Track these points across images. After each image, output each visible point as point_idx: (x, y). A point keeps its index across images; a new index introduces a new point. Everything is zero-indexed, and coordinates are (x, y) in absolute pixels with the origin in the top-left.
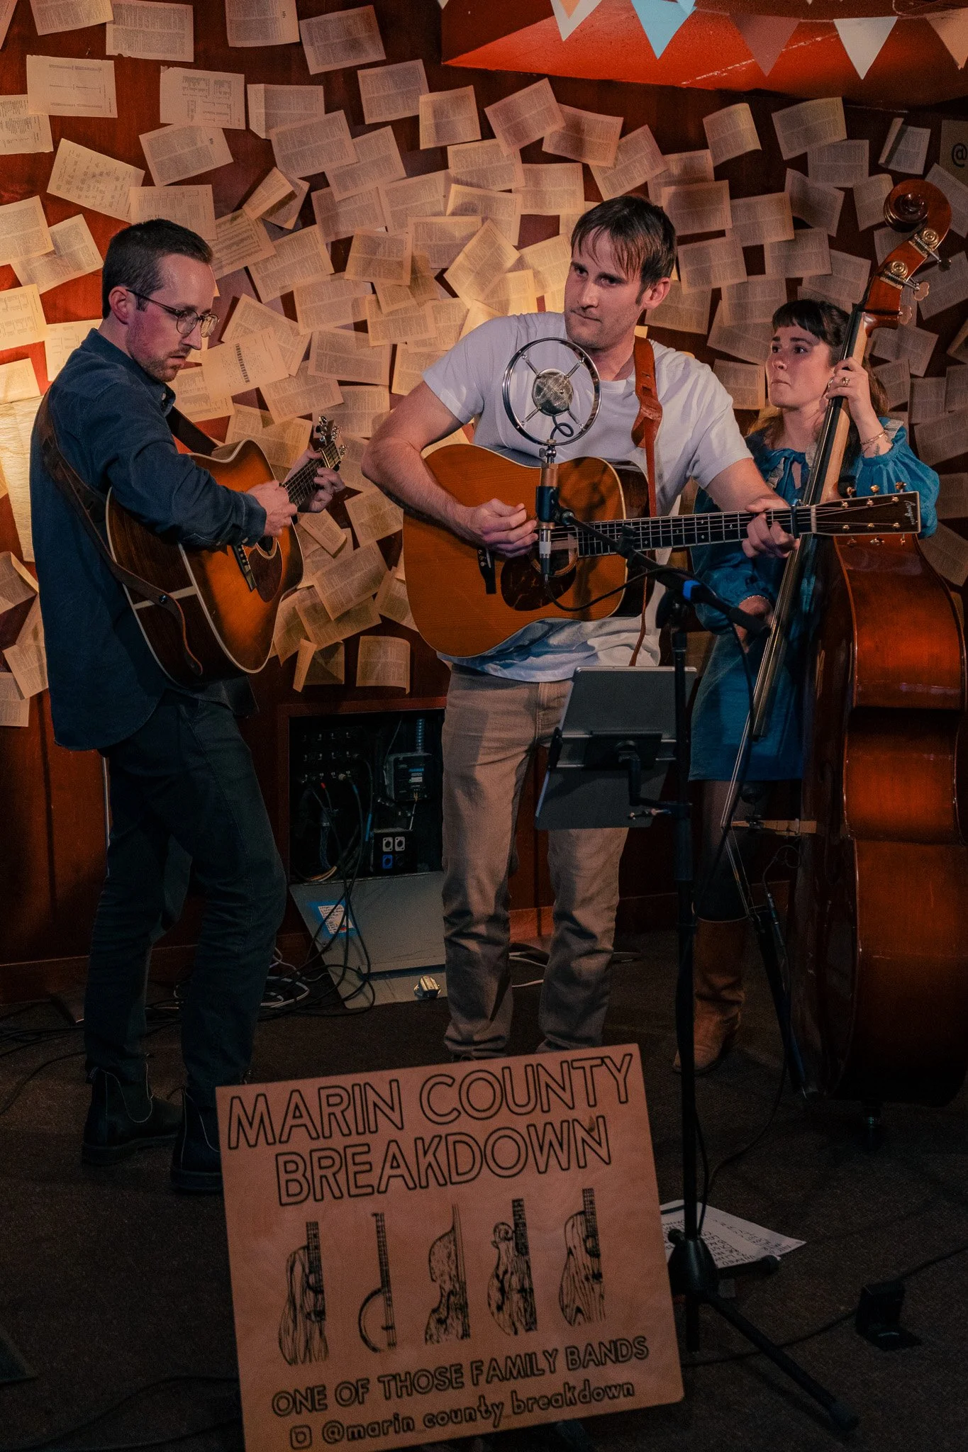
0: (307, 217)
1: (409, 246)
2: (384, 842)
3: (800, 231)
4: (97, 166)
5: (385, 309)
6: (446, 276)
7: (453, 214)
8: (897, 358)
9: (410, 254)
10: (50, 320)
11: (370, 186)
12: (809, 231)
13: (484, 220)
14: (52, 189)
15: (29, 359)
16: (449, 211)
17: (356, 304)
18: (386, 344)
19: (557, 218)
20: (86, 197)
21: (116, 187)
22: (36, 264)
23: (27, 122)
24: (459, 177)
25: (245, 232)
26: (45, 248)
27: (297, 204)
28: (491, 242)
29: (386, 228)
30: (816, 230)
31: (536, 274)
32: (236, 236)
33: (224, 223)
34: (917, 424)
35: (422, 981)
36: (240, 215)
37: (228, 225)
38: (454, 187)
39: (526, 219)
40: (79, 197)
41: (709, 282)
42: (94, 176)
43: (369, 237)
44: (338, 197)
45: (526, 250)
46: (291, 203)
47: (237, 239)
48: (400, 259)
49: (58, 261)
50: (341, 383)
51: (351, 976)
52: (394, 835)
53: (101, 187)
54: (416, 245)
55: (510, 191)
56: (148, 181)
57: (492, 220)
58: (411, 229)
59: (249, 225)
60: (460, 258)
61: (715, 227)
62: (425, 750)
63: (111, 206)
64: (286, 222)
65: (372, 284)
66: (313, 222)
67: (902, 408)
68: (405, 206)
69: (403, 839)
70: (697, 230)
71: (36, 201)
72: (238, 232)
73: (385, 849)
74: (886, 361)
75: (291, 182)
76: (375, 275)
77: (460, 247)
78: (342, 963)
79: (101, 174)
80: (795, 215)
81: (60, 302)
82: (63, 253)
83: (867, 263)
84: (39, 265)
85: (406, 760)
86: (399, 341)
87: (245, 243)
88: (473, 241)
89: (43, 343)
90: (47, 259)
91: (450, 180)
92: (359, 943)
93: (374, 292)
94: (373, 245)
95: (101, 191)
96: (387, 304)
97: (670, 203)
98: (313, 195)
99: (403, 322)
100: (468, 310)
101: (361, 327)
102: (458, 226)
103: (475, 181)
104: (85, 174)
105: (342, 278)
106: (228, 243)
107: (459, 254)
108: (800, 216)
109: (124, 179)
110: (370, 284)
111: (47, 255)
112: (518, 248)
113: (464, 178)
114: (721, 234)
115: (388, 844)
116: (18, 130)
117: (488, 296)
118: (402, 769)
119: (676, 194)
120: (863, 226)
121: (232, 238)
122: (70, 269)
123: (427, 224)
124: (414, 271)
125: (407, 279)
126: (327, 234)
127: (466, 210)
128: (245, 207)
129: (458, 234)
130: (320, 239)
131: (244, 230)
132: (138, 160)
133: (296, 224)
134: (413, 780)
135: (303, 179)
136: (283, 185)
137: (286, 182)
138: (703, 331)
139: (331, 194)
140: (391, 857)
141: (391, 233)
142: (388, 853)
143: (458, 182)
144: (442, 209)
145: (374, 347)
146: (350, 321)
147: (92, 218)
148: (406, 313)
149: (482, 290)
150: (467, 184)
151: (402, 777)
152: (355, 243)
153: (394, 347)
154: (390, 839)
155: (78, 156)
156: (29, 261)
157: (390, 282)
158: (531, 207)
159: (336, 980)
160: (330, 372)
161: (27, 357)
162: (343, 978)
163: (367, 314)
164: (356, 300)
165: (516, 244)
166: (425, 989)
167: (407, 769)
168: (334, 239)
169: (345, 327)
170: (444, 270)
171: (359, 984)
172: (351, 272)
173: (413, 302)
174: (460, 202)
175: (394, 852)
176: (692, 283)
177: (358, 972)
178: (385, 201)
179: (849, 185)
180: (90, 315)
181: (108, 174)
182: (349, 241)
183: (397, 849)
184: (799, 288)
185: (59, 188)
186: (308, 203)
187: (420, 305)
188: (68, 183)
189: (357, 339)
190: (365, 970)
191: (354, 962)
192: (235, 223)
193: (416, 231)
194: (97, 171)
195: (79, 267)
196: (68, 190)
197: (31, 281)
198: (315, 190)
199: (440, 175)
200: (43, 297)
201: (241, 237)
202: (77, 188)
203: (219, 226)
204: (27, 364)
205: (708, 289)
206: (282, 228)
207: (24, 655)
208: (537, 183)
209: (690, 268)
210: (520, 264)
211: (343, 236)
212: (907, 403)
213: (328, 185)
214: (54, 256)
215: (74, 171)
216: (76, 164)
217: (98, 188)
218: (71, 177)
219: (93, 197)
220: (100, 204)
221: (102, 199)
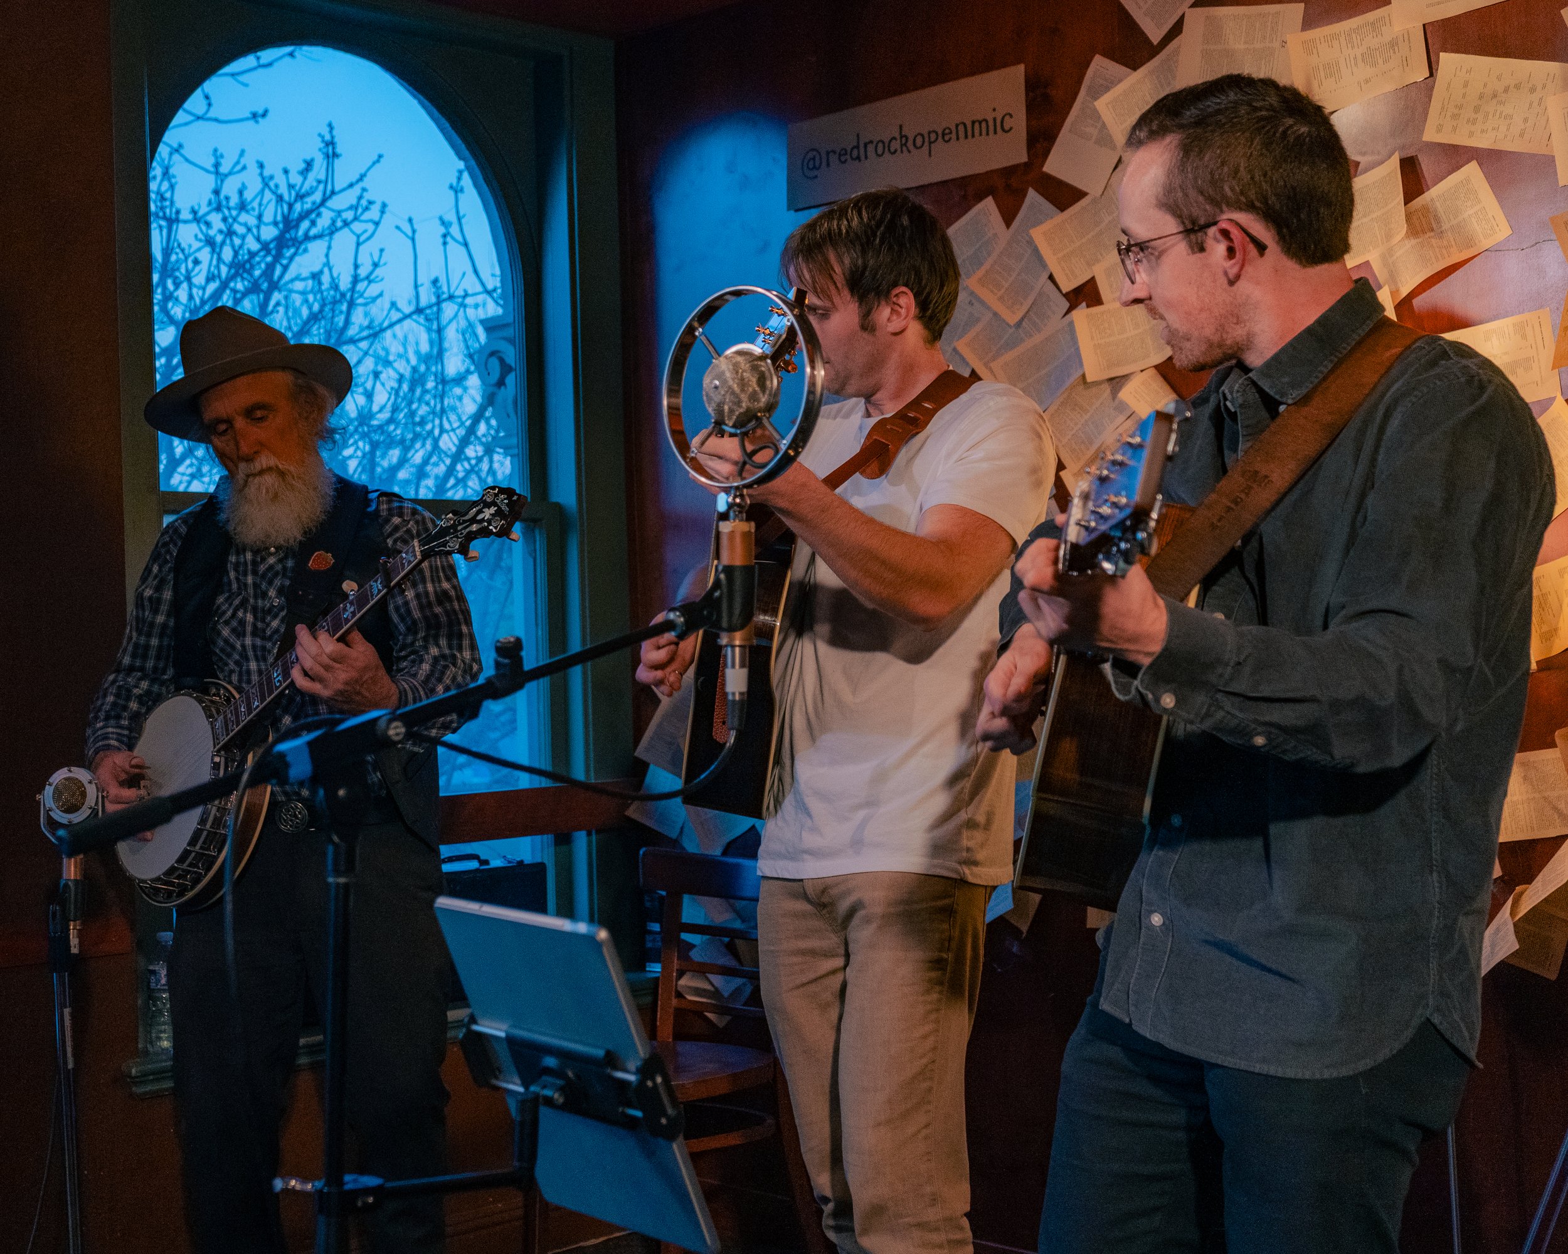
4: (1499, 78)
14: (1429, 134)
20: (1482, 131)
21: (1531, 105)
22: (1398, 254)
23: (1393, 44)
40: (1472, 134)
42: (1495, 96)
53: (1508, 110)
63: (1522, 135)
79: (1506, 90)
82: (1445, 226)
95: (1507, 117)
104: (1481, 97)
109: (1544, 87)
116: (1380, 61)
147: (1493, 161)
155: (1469, 71)
156: (1390, 251)
181: (1517, 87)
185: (1439, 128)
188: (1455, 117)
194: (1500, 87)
196: (1455, 129)
202: (1468, 121)
214: (1432, 234)
215: (1464, 97)
216: (1466, 85)
217: (1501, 113)
218: (1461, 107)
219: (1493, 129)
220: (1506, 136)
221: (1508, 129)
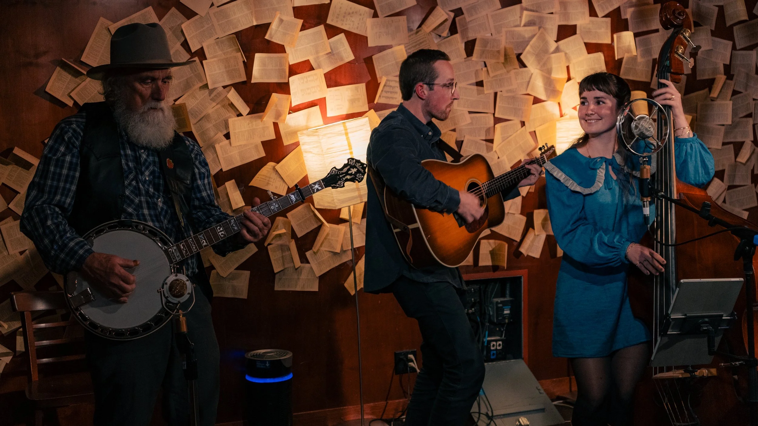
0: (453, 30)
1: (503, 42)
2: (492, 345)
3: (696, 28)
4: (351, 8)
5: (491, 74)
6: (522, 57)
7: (525, 26)
8: (746, 90)
9: (504, 47)
10: (329, 86)
11: (484, 13)
12: (701, 27)
13: (540, 28)
14: (329, 21)
15: (318, 107)
16: (523, 23)
17: (477, 73)
18: (492, 92)
19: (575, 26)
20: (346, 24)
21: (360, 19)
24: (527, 7)
25: (423, 39)
26: (326, 50)
27: (448, 24)
28: (543, 39)
29: (492, 34)
30: (705, 27)
31: (566, 54)
32: (419, 41)
33: (412, 35)
34: (757, 124)
35: (520, 420)
36: (420, 30)
37: (414, 36)
38: (525, 13)
39: (560, 27)
40: (342, 24)
41: (651, 55)
42: (349, 14)
43: (483, 39)
44: (468, 19)
45: (561, 43)
46: (445, 23)
47: (418, 42)
48: (498, 49)
49: (332, 57)
50: (470, 112)
51: (483, 417)
52: (496, 341)
53: (353, 19)
54: (506, 42)
55: (552, 13)
56: (375, 15)
57: (544, 28)
58: (503, 33)
59: (424, 35)
60: (528, 48)
61: (654, 28)
62: (511, 296)
63: (357, 28)
64: (443, 33)
65: (485, 63)
66: (456, 32)
67: (750, 115)
68: (501, 23)
69: (501, 343)
70: (645, 29)
71: (321, 28)
72: (419, 39)
73: (492, 348)
74: (740, 93)
75: (446, 12)
76: (486, 58)
77: (526, 43)
78: (478, 411)
79: (353, 13)
80: (694, 20)
81: (333, 77)
82: (334, 52)
83: (730, 43)
84: (323, 59)
85: (502, 302)
86: (498, 90)
87: (423, 44)
88: (534, 39)
89: (325, 98)
90: (327, 56)
91: (523, 9)
92: (485, 399)
93: (486, 66)
94: (485, 42)
95: (353, 21)
96: (492, 72)
97: (631, 17)
98: (457, 19)
99: (500, 80)
100: (532, 74)
101: (480, 84)
102: (527, 32)
103: (535, 9)
104: (345, 13)
105: (471, 60)
106: (414, 44)
107: (527, 45)
108: (697, 21)
109: (364, 15)
110: (483, 63)
111: (327, 54)
112: (556, 41)
113: (530, 8)
114: (657, 31)
115: (494, 345)
117: (542, 66)
118: (500, 307)
119: (634, 12)
120: (728, 24)
121: (416, 42)
122: (338, 61)
123: (511, 31)
124: (506, 56)
125: (502, 59)
126: (463, 38)
127: (531, 24)
128: (423, 26)
129: (527, 35)
130: (459, 41)
131: (422, 37)
132: (371, 6)
133: (448, 34)
134: (506, 312)
135: (451, 11)
136: (443, 15)
137: (444, 13)
138: (648, 80)
139: (465, 18)
140: (495, 352)
141: (494, 36)
142: (493, 350)
143: (527, 9)
144: (519, 23)
145: (486, 94)
146: (474, 81)
147: (349, 35)
148: (501, 76)
149: (539, 63)
150: (531, 10)
151: (499, 311)
152: (477, 42)
153: (496, 94)
154: (495, 343)
155: (342, 4)
156: (318, 57)
157: (494, 61)
158: (563, 21)
159: (476, 420)
160: (464, 107)
161: (317, 105)
162: (479, 419)
163: (483, 77)
164: (477, 71)
165: (556, 40)
166: (523, 424)
167: (502, 307)
168: (466, 41)
169: (471, 84)
170: (520, 54)
171: (488, 422)
172: (474, 58)
173: (504, 70)
174: (527, 20)
175: (496, 350)
176: (643, 56)
177: (487, 415)
178: (491, 20)
179: (721, 4)
180: (347, 83)
181: (356, 12)
182: (473, 42)
183: (498, 348)
184: (697, 56)
185: (332, 20)
186: (454, 23)
187: (508, 72)
188: (337, 18)
189: (477, 90)
190: (490, 414)
191: (484, 410)
192: (418, 34)
193: (506, 34)
194: (351, 12)
195: (342, 59)
196: (337, 21)
197: (319, 67)
198: (457, 17)
199: (517, 7)
200: (325, 75)
201: (421, 41)
202: (341, 20)
203: (409, 36)
204: (316, 109)
205: (651, 59)
206: (440, 36)
207: (316, 255)
208: (565, 9)
209: (642, 49)
210: (557, 50)
211: (470, 39)
212: (752, 113)
213: (463, 14)
214: (330, 54)
215: (340, 12)
216: (341, 8)
217: (351, 20)
218: (339, 15)
219: (349, 24)
220: (352, 28)
221: (353, 25)
